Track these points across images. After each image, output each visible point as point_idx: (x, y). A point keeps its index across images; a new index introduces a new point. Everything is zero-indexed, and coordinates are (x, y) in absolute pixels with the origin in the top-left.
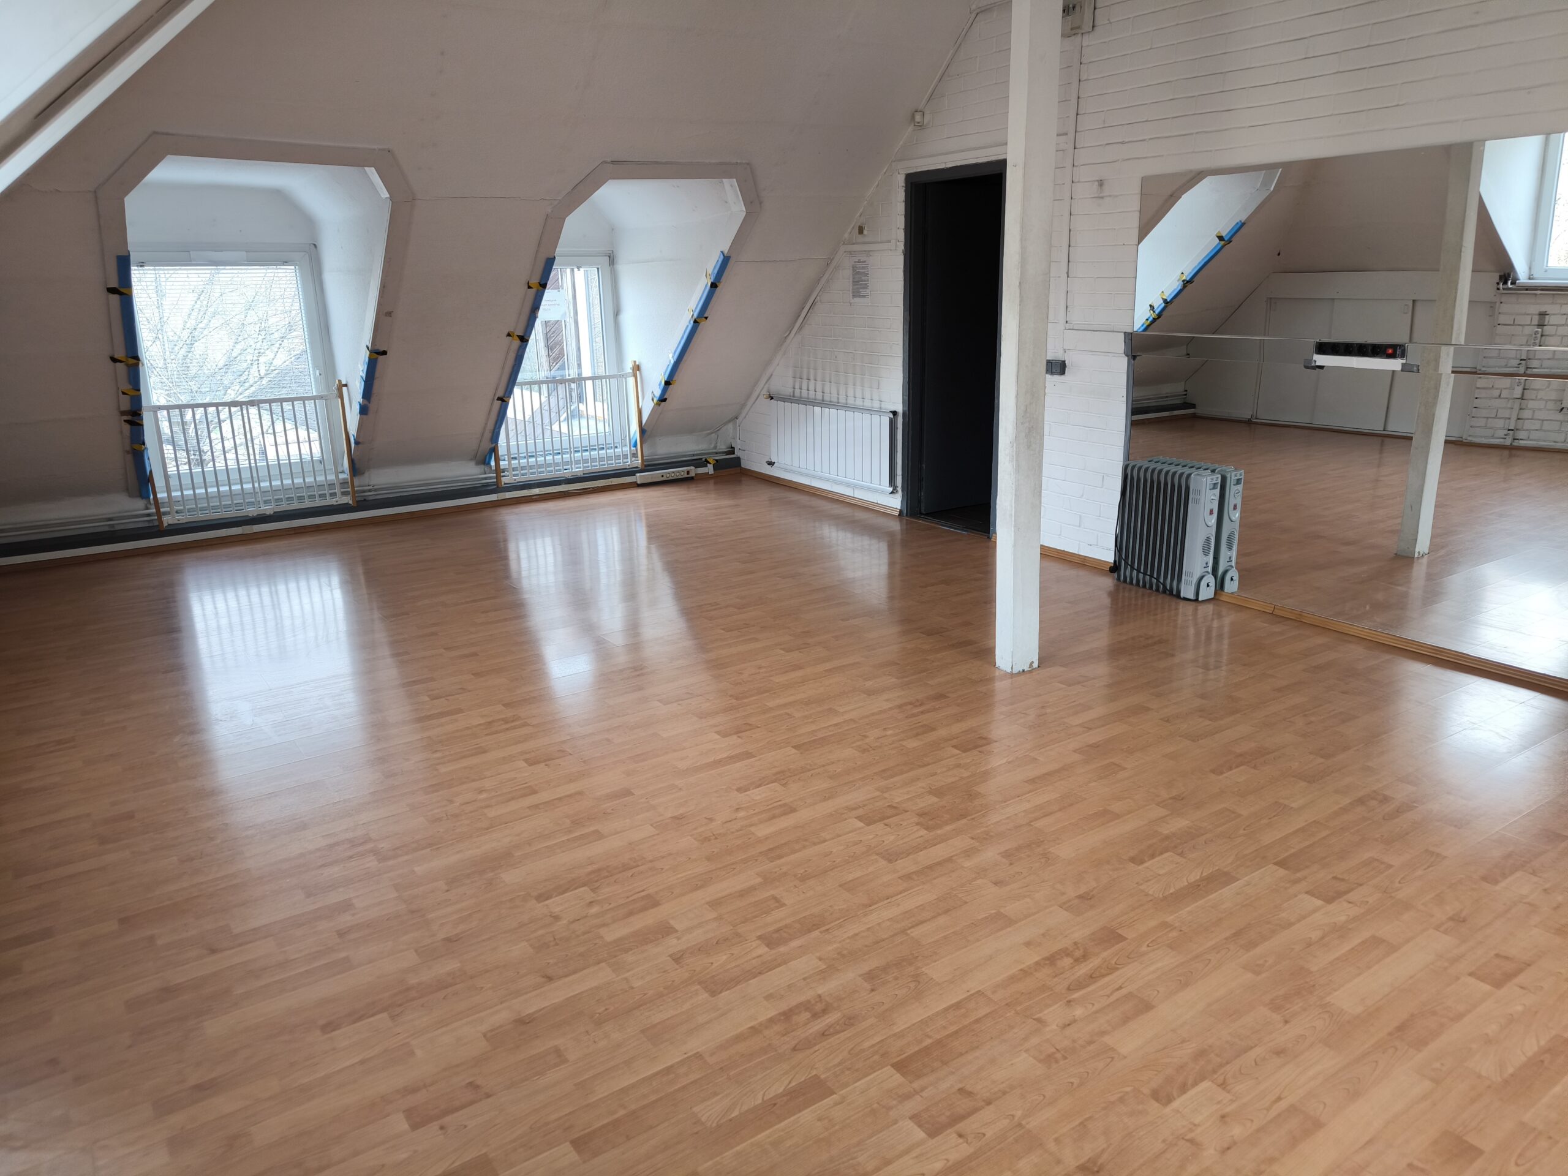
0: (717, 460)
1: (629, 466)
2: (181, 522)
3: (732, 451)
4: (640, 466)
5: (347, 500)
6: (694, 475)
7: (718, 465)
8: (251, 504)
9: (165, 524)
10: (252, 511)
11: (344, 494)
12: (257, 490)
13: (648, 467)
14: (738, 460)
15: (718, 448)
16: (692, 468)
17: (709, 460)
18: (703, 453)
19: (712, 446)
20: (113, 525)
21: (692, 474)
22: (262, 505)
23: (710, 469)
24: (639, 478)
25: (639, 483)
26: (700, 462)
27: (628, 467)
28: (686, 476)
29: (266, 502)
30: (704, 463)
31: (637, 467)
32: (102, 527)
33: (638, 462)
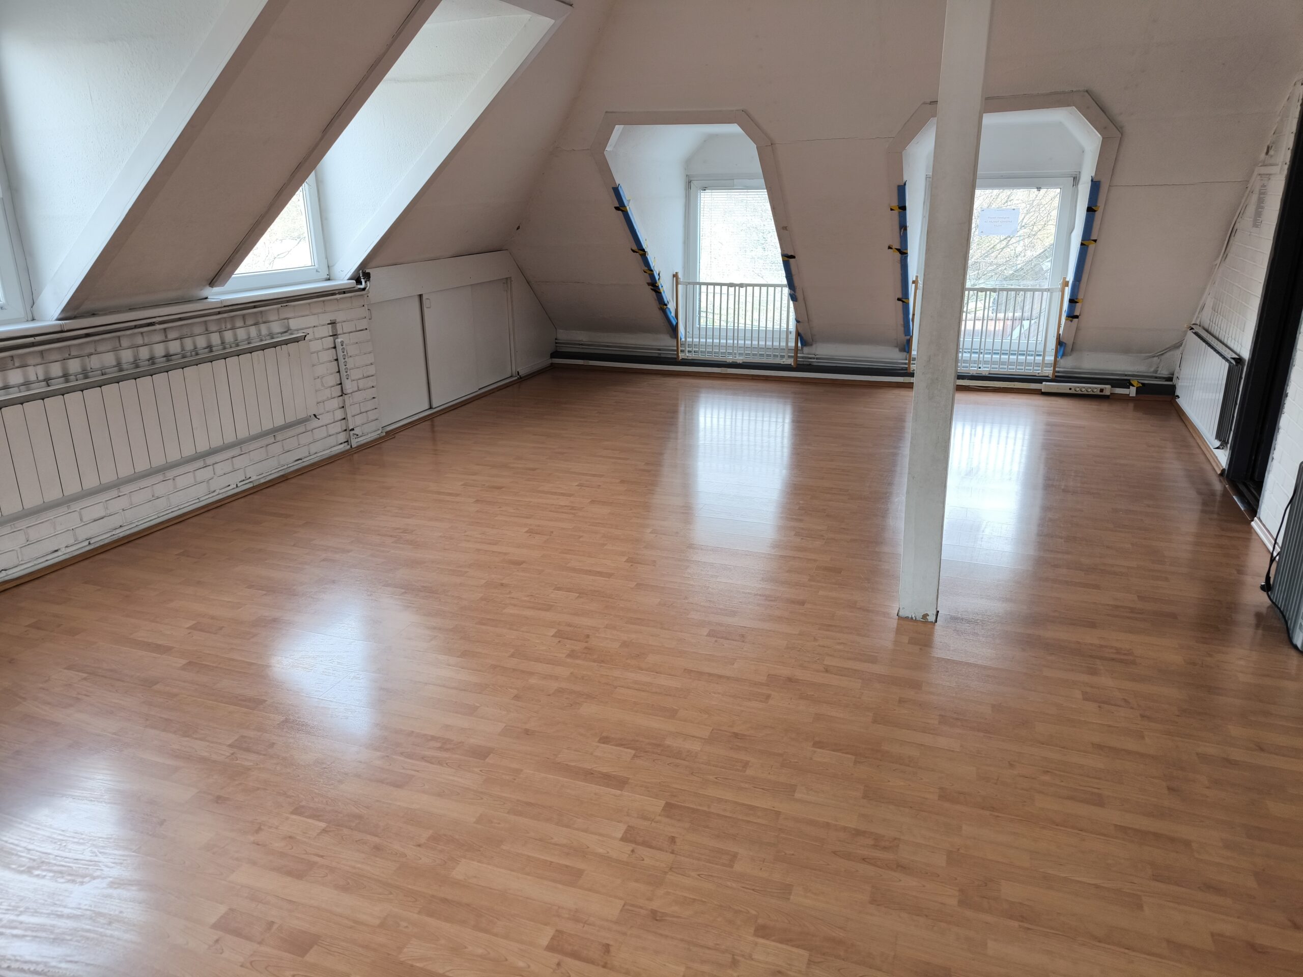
0: (1143, 384)
1: (1039, 374)
2: (689, 358)
3: (1170, 379)
4: (1051, 376)
5: (791, 362)
6: (1109, 394)
7: (1143, 389)
8: (730, 354)
9: (680, 358)
10: (730, 359)
11: (789, 357)
12: (736, 345)
13: (1057, 378)
14: (1173, 388)
15: (1159, 372)
16: (1108, 387)
17: (1132, 382)
18: (1134, 375)
19: (1152, 370)
20: (660, 354)
21: (1107, 393)
22: (737, 356)
23: (1132, 392)
24: (1045, 386)
25: (1043, 391)
26: (1125, 383)
27: (1037, 375)
28: (1099, 393)
29: (740, 354)
30: (1126, 384)
31: (1048, 376)
32: (654, 353)
33: (1049, 372)
